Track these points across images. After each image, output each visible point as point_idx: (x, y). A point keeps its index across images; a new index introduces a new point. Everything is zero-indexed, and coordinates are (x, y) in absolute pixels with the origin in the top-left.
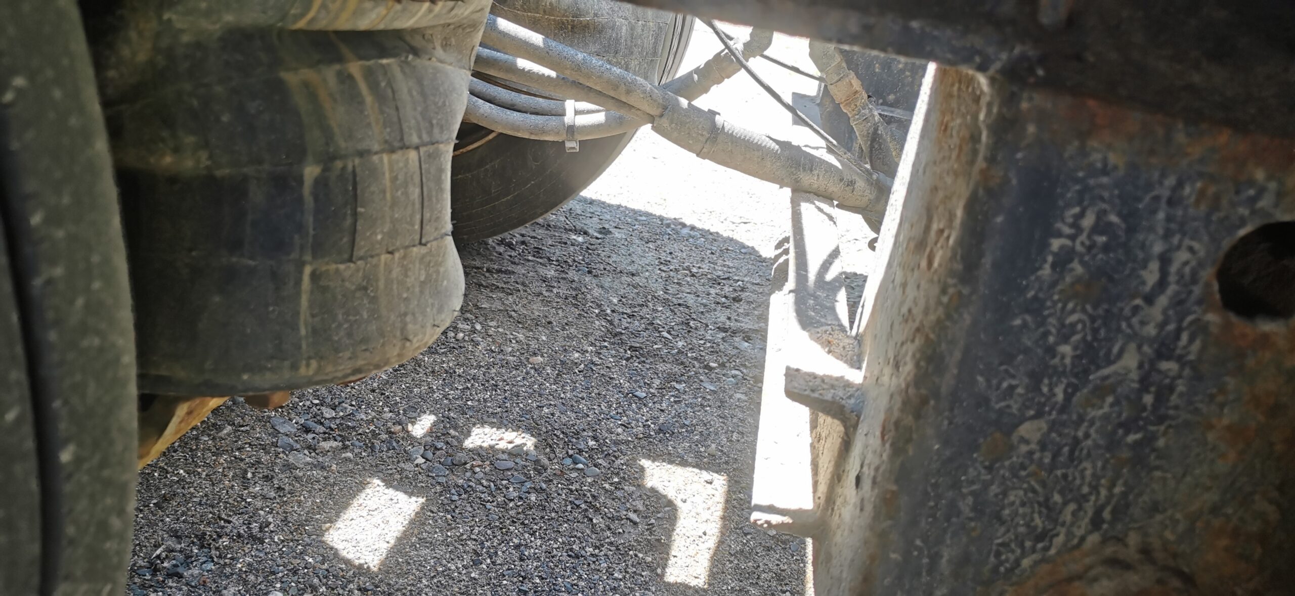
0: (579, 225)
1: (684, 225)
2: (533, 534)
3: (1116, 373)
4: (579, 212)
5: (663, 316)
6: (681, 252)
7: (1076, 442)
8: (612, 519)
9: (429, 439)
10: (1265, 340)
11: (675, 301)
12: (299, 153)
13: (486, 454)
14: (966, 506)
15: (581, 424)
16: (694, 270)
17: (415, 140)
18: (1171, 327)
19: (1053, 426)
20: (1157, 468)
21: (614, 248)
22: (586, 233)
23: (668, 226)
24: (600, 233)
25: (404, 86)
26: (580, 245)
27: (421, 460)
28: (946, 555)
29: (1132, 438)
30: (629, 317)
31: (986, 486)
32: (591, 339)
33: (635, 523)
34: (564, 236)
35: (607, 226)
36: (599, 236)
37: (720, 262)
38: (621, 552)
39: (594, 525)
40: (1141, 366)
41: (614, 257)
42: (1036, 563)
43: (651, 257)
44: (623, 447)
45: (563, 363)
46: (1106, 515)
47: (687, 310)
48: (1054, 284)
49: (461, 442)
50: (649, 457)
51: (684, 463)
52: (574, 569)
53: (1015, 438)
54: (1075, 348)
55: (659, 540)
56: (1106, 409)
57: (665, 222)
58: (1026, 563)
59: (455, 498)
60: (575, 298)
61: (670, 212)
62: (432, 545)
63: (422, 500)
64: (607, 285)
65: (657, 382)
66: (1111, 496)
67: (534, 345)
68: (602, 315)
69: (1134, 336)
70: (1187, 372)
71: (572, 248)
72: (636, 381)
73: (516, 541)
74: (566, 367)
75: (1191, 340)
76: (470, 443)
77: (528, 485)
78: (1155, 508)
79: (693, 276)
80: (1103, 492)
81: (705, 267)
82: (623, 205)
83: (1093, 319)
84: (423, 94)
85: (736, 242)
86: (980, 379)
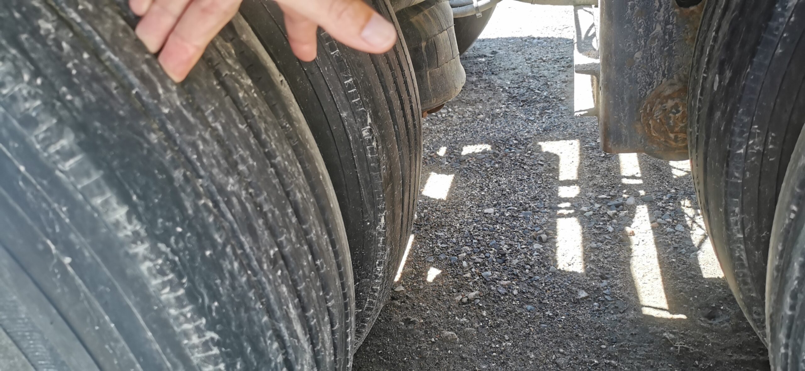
0: (481, 53)
1: (534, 38)
2: (501, 177)
3: (656, 33)
4: (479, 47)
5: (534, 84)
6: (536, 52)
7: (651, 54)
8: (532, 165)
9: (447, 155)
10: (693, 12)
11: (538, 76)
12: (420, 40)
13: (473, 155)
14: (627, 81)
15: (508, 136)
16: (544, 59)
17: (445, 28)
18: (667, 16)
19: (644, 52)
20: (676, 55)
21: (501, 59)
22: (485, 56)
23: (526, 41)
24: (492, 54)
25: (439, 13)
26: (484, 62)
27: (447, 163)
28: (625, 97)
29: (666, 49)
30: (517, 88)
31: (631, 74)
32: (503, 102)
33: (542, 165)
34: (475, 60)
35: (494, 50)
36: (492, 56)
37: (557, 51)
38: (539, 175)
39: (525, 169)
40: (662, 29)
41: (503, 63)
42: (651, 92)
43: (521, 58)
44: (529, 140)
45: (492, 115)
46: (666, 72)
47: (545, 78)
48: (632, 14)
49: (460, 154)
50: (542, 141)
51: (558, 140)
52: (521, 184)
53: (634, 58)
54: (643, 29)
55: (554, 168)
56: (656, 43)
57: (524, 39)
58: (648, 93)
59: (466, 172)
60: (489, 86)
61: (525, 34)
62: (463, 188)
63: (453, 175)
64: (502, 77)
65: (538, 112)
66: (665, 67)
67: (477, 111)
68: (504, 90)
69: (657, 21)
70: (675, 27)
71: (481, 65)
72: (528, 114)
73: (495, 180)
74: (494, 116)
75: (673, 18)
76: (464, 153)
77: (493, 162)
78: (679, 67)
79: (544, 61)
80: (663, 66)
81: (550, 56)
82: (500, 37)
83: (645, 20)
84: (443, 13)
85: (563, 39)
86: (620, 45)
